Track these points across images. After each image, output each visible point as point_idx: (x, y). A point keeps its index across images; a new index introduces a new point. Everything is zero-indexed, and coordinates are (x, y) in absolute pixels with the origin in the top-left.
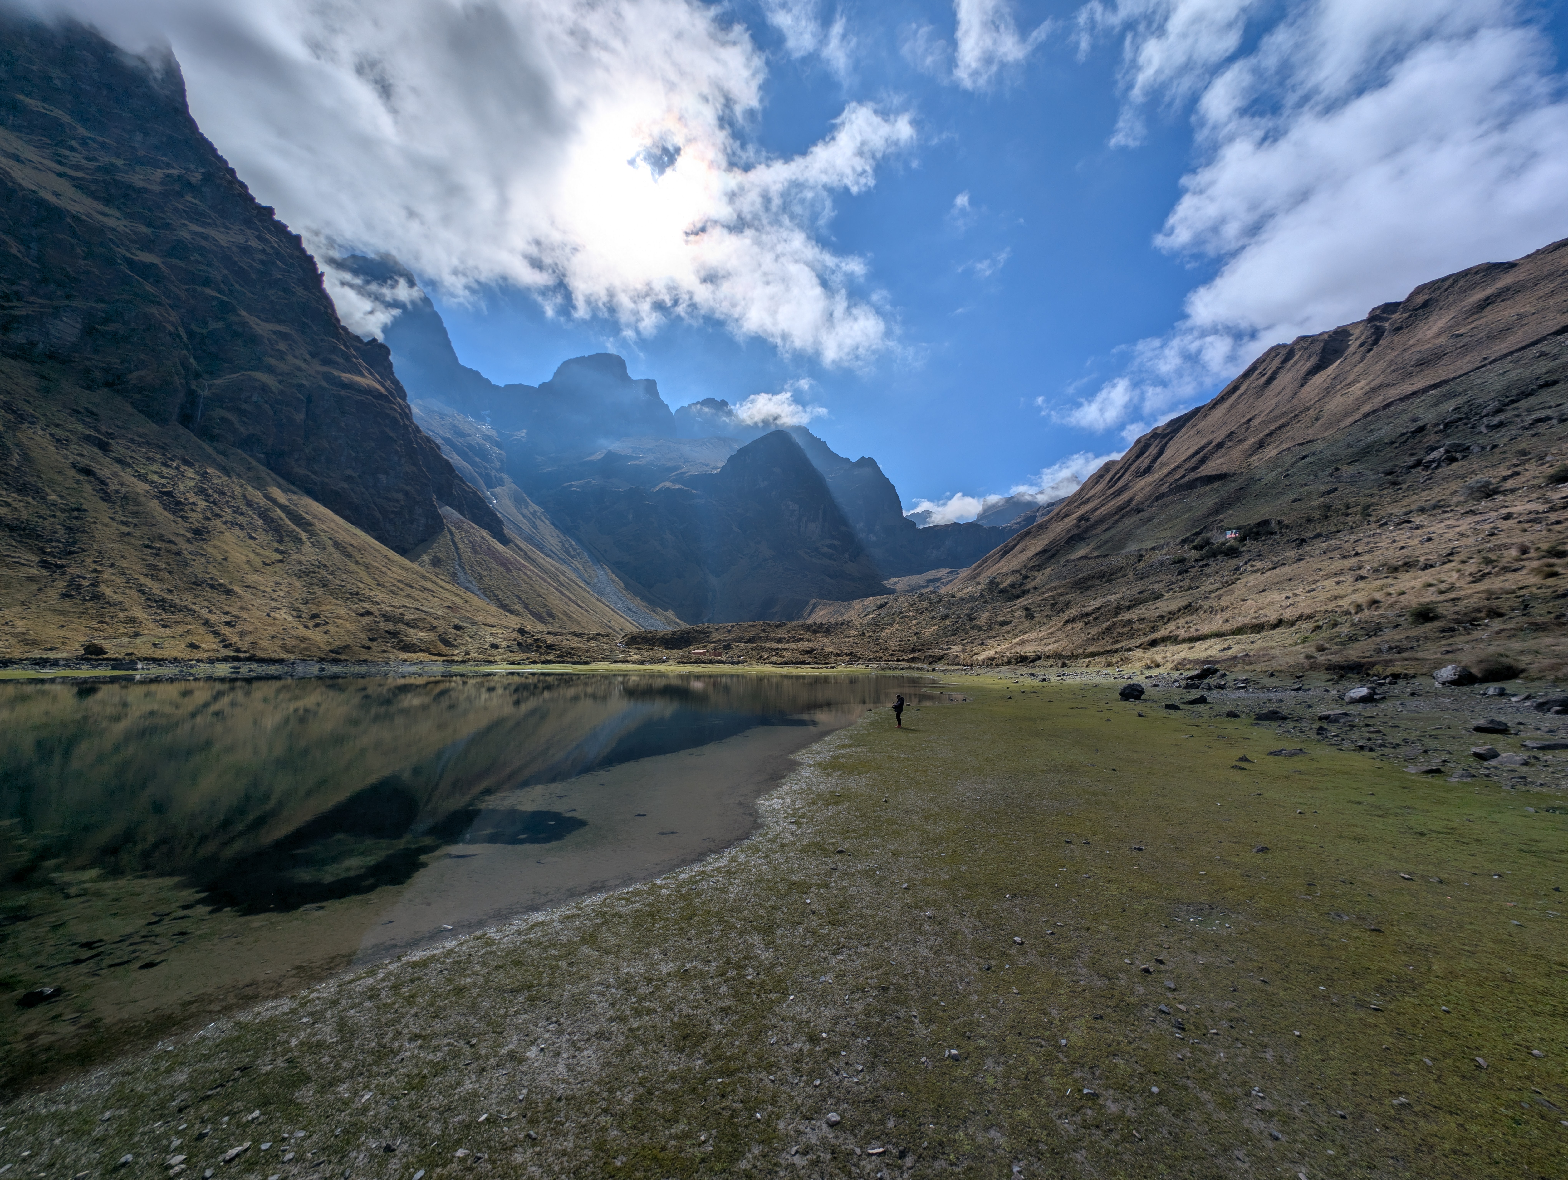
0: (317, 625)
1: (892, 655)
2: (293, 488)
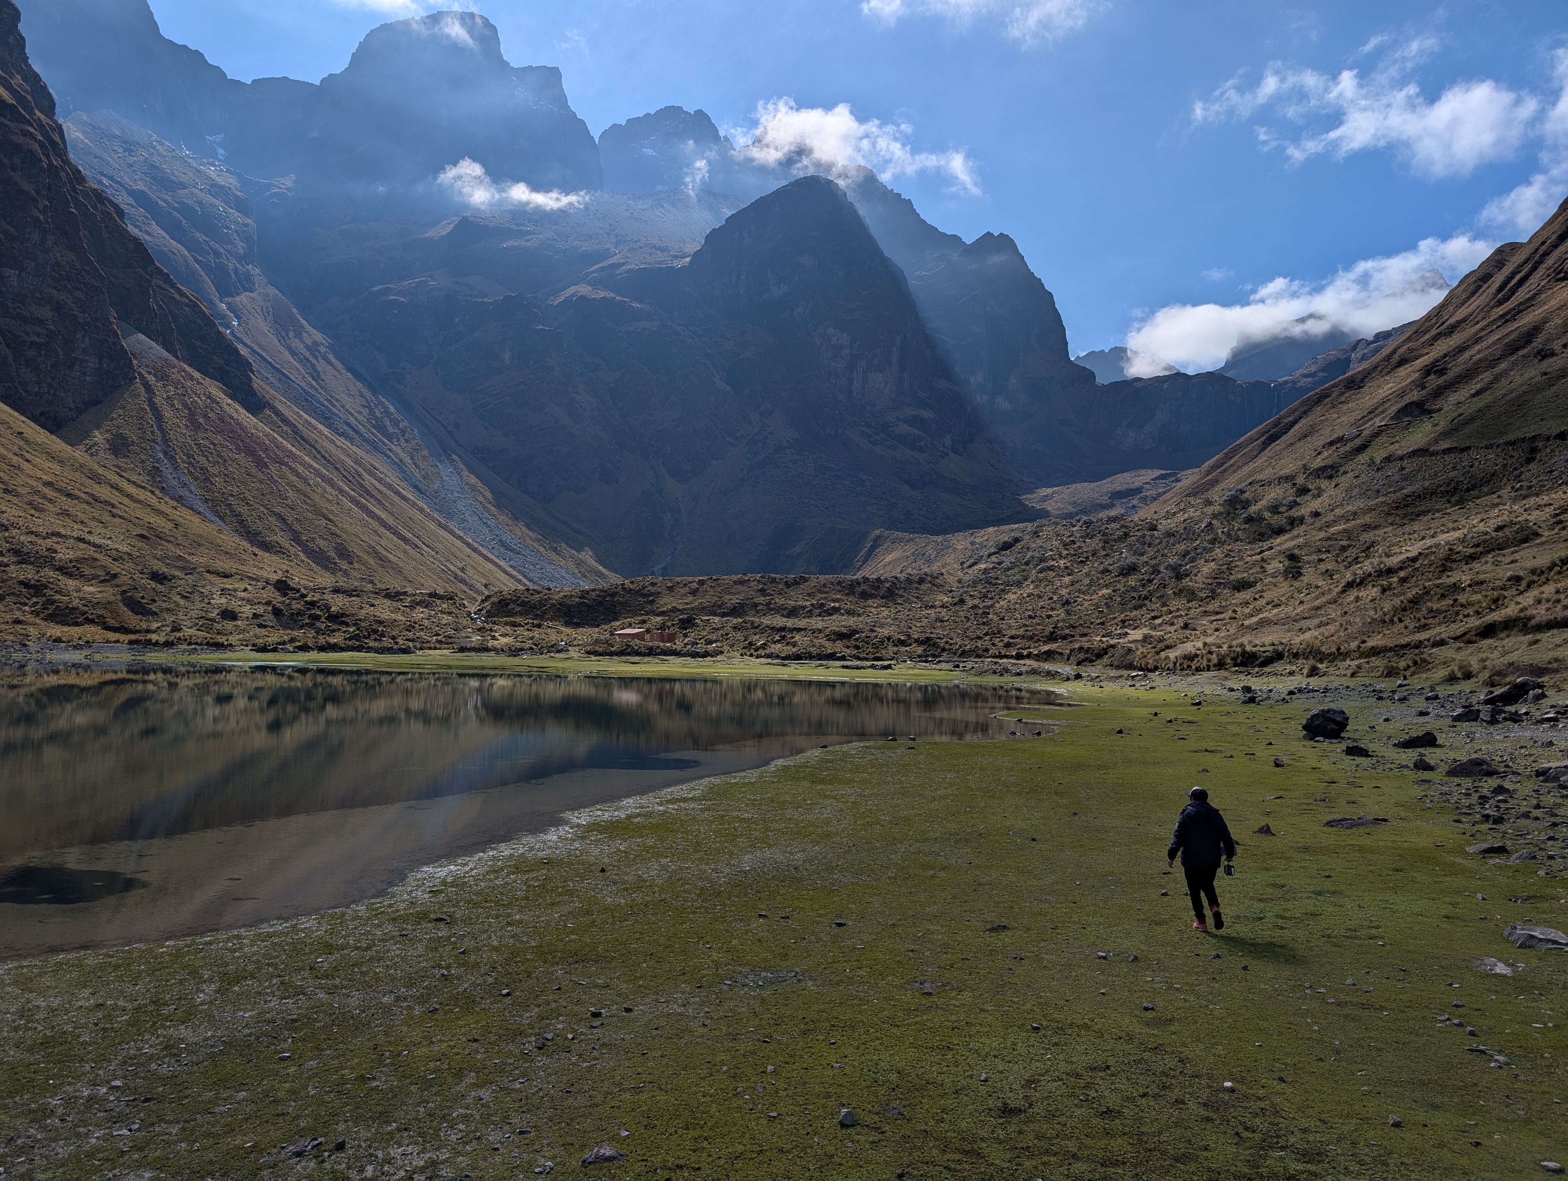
1: (1008, 645)
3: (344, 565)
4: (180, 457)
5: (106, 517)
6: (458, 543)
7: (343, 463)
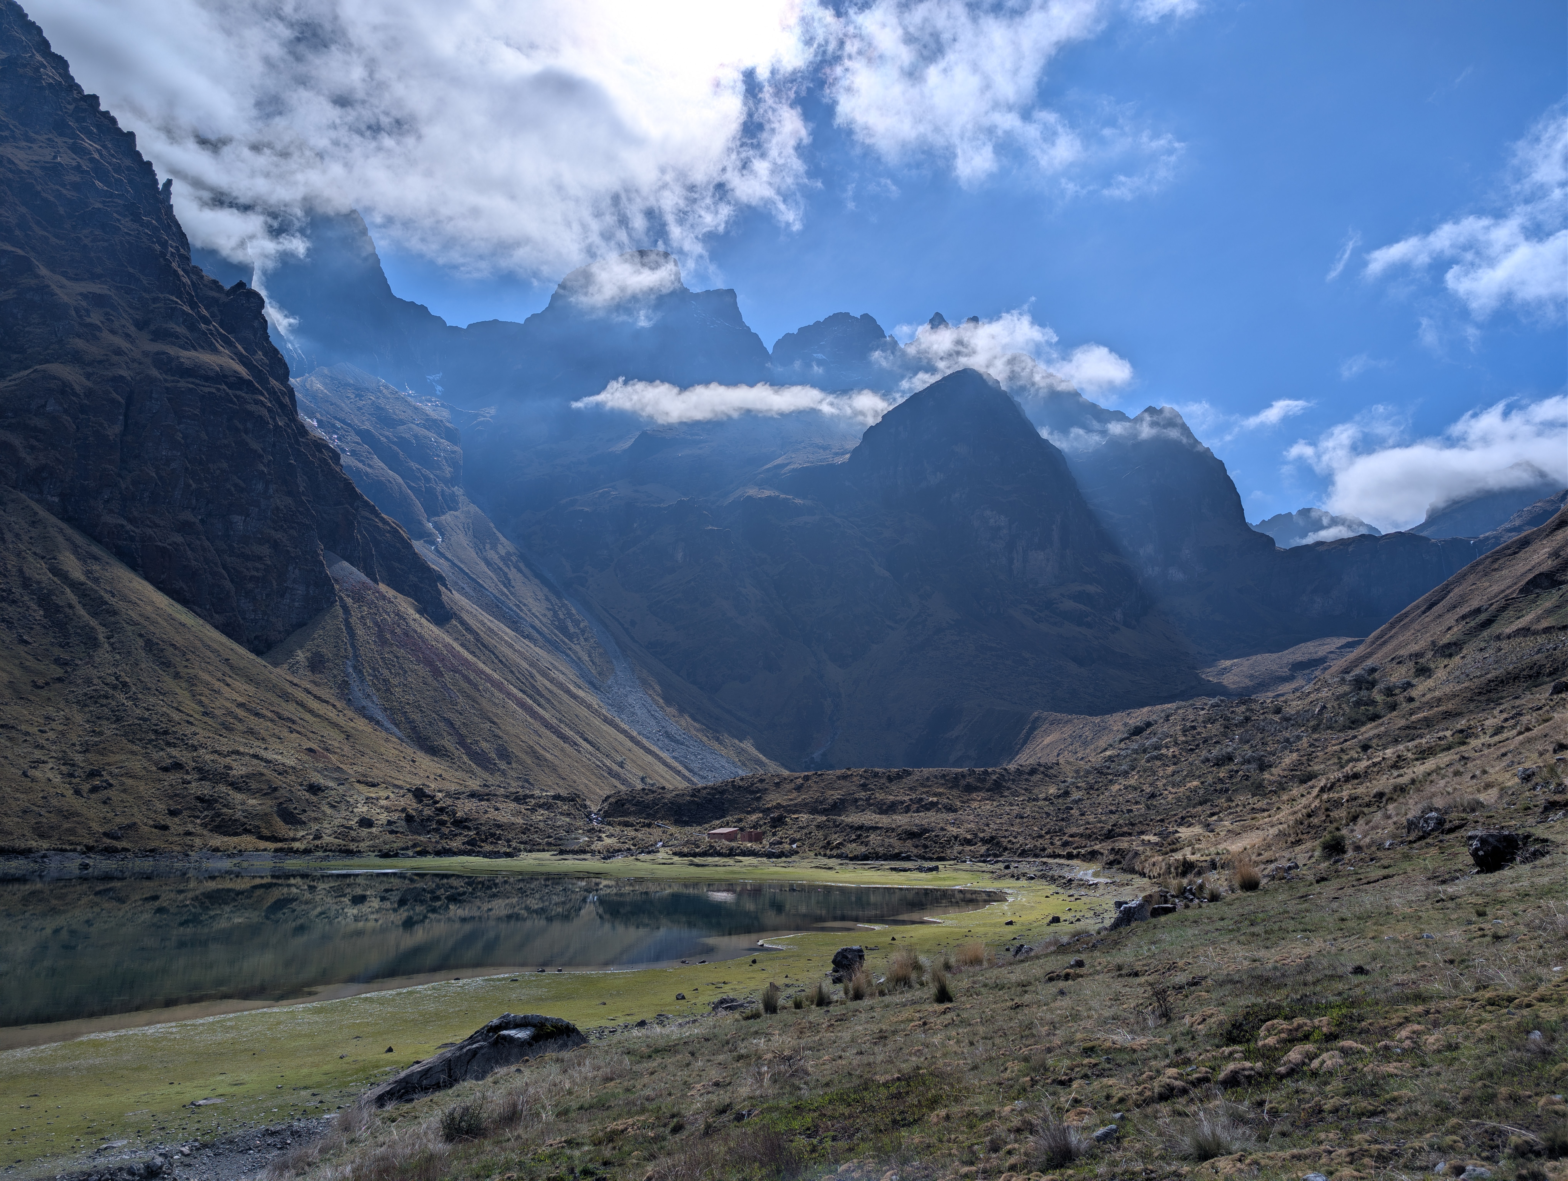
3: (503, 765)
4: (367, 670)
5: (285, 733)
6: (621, 737)
7: (518, 666)
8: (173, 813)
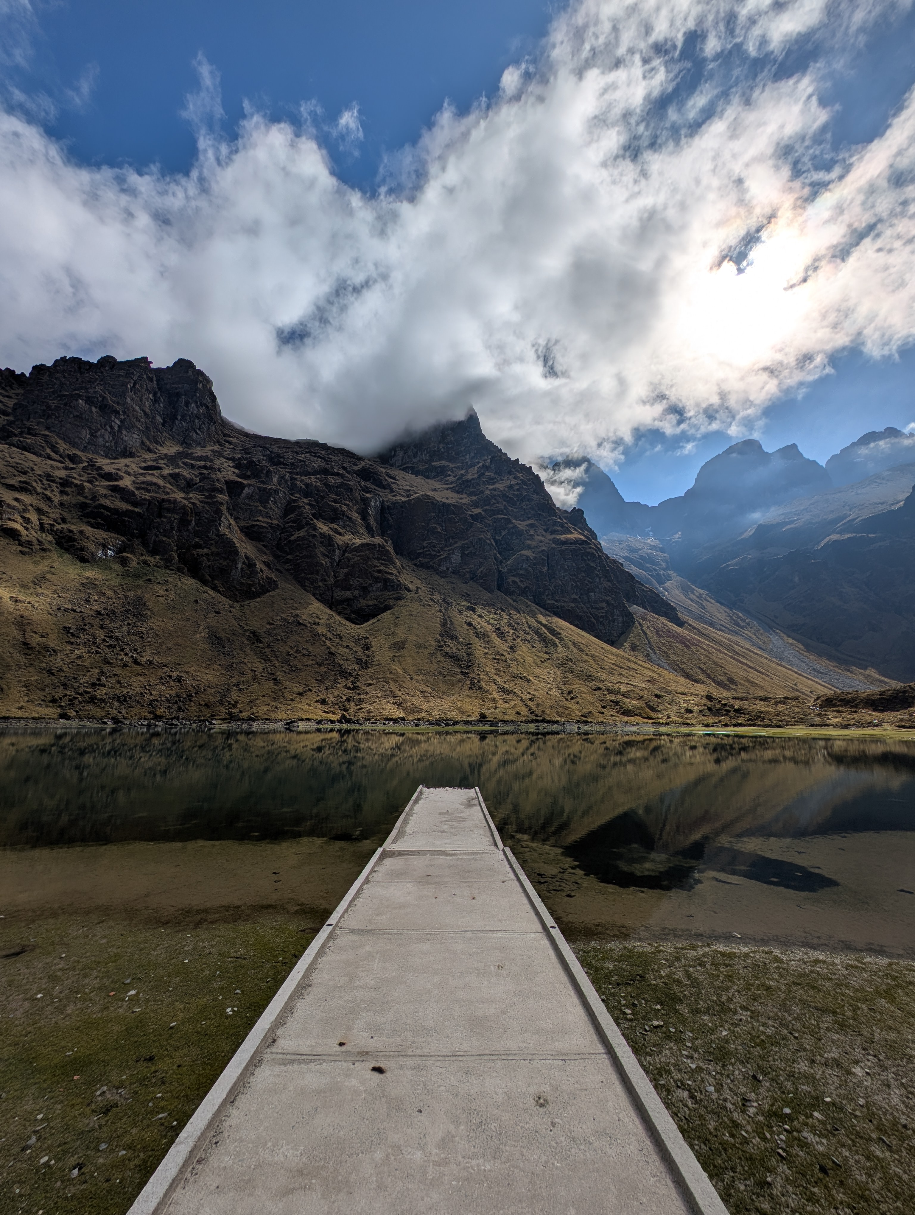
0: (572, 698)
2: (547, 613)
3: (734, 687)
4: (656, 648)
6: (790, 672)
7: (723, 642)
8: (604, 707)
